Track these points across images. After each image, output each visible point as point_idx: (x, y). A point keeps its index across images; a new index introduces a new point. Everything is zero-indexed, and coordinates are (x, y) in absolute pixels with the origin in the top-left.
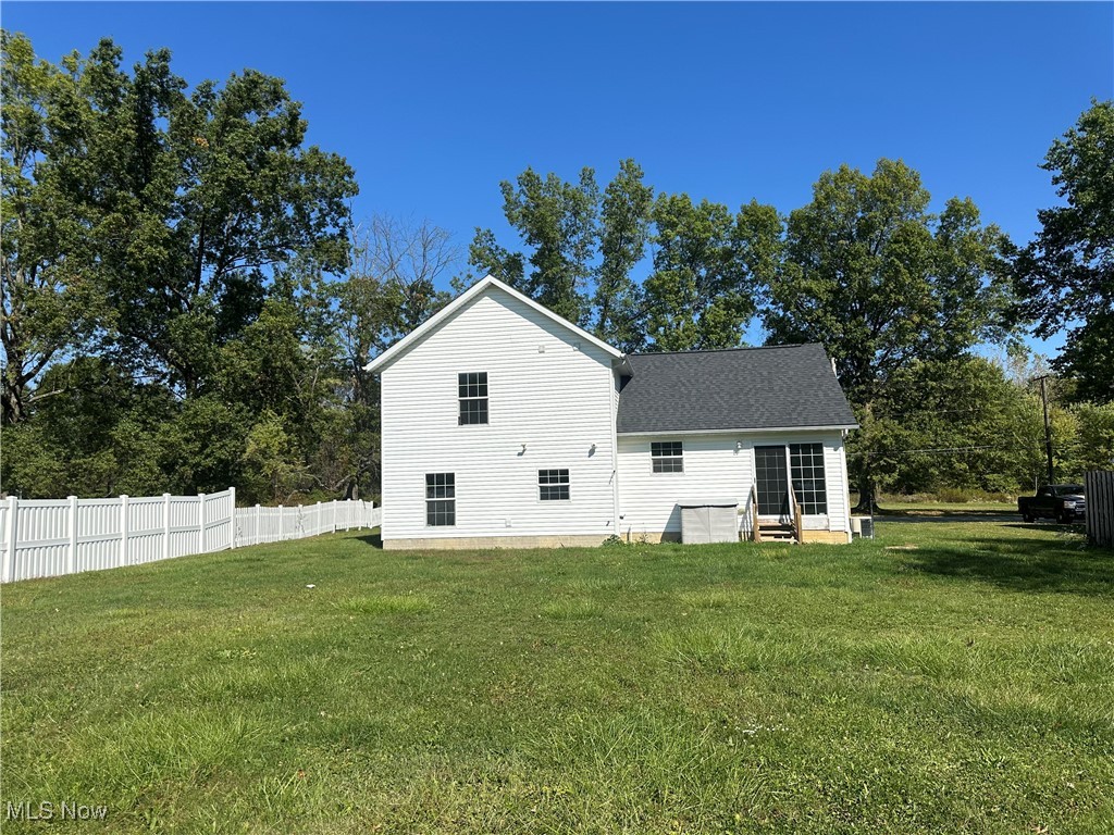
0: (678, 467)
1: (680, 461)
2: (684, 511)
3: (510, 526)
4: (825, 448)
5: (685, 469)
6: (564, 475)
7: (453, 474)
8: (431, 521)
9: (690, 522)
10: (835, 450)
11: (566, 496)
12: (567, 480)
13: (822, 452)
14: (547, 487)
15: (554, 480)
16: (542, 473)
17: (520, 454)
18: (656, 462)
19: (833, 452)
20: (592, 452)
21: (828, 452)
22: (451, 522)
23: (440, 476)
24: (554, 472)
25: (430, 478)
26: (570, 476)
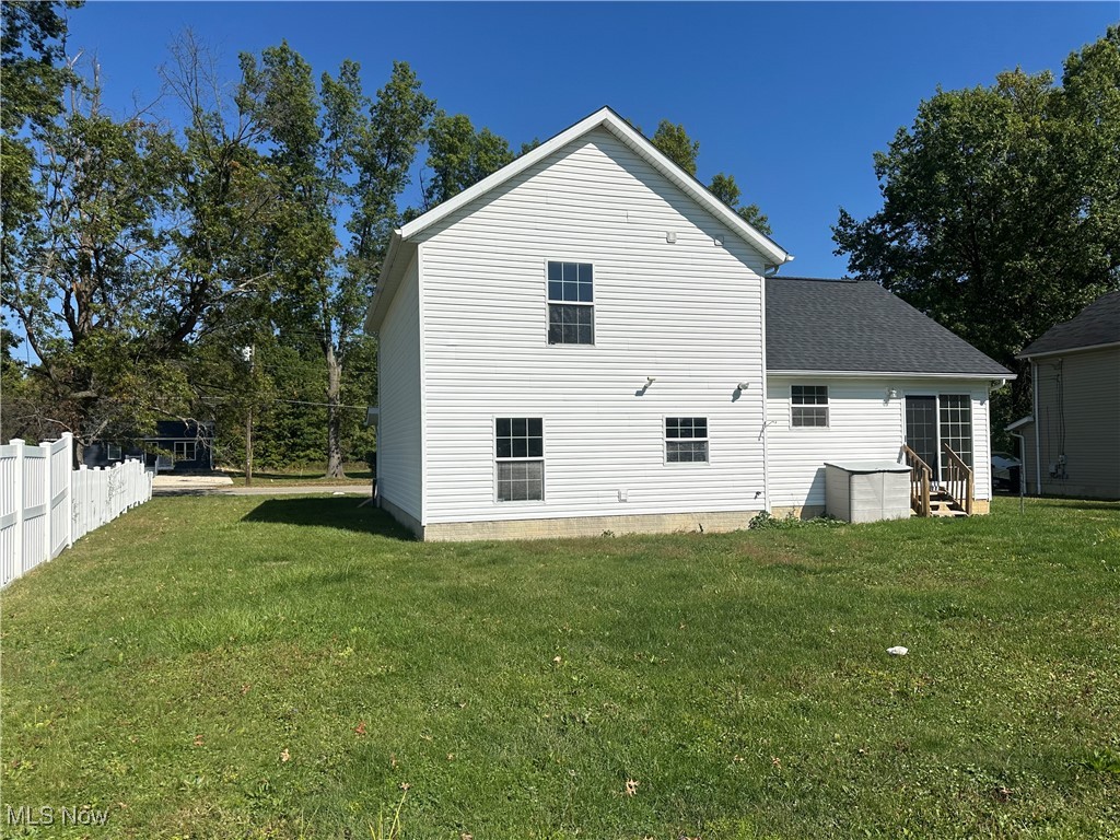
0: (820, 419)
1: (824, 412)
2: (856, 478)
3: (625, 501)
4: (973, 401)
5: (831, 423)
6: (699, 425)
7: (540, 421)
8: (505, 494)
9: (861, 492)
10: (982, 404)
11: (702, 457)
12: (703, 433)
13: (970, 407)
14: (676, 443)
15: (687, 434)
16: (671, 422)
17: (639, 394)
18: (796, 412)
19: (979, 406)
20: (737, 395)
21: (975, 404)
22: (537, 495)
23: (519, 423)
24: (686, 422)
25: (502, 426)
26: (709, 428)
